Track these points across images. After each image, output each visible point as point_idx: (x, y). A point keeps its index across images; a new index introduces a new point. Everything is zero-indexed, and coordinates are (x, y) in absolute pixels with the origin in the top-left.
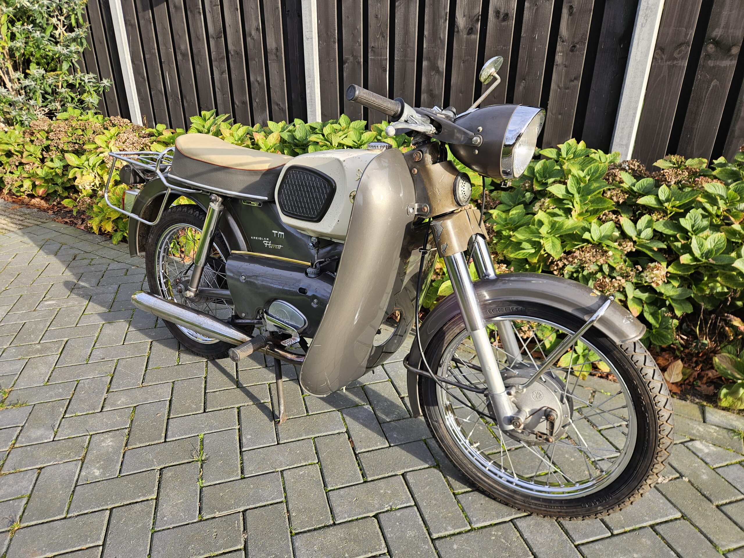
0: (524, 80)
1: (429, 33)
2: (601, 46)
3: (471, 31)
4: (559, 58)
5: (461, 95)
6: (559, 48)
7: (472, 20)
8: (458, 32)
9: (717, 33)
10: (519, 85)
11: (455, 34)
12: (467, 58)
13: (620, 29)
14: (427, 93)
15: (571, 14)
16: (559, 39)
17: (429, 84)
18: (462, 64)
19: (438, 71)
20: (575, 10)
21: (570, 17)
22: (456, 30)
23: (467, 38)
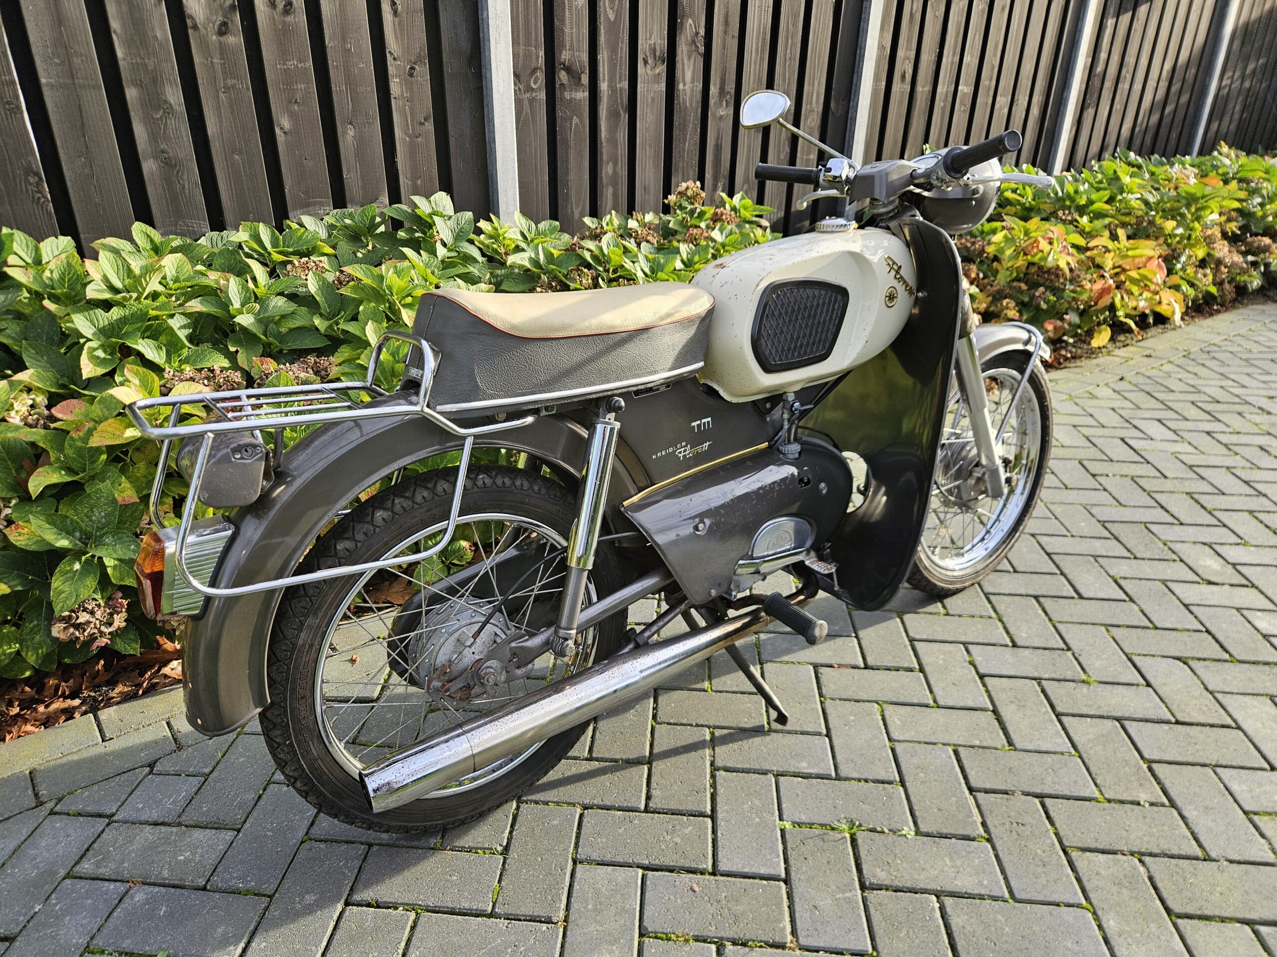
0: (351, 123)
1: (124, 26)
2: (447, 69)
3: (223, 29)
4: (395, 87)
5: (236, 157)
6: (391, 70)
7: (221, 6)
8: (195, 27)
9: (565, 56)
10: (345, 133)
11: (190, 31)
12: (230, 82)
13: (465, 44)
14: (155, 158)
15: (395, 13)
16: (388, 55)
17: (154, 137)
18: (222, 95)
19: (169, 110)
20: (400, 7)
21: (397, 20)
22: (189, 22)
23: (220, 43)
